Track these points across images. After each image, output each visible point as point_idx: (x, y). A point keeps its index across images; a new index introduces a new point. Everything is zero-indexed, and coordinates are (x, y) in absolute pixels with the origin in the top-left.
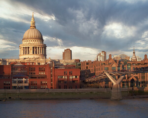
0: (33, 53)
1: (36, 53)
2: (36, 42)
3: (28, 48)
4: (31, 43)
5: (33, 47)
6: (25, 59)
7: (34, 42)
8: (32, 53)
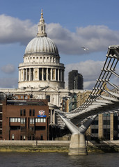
0: (40, 79)
1: (45, 79)
2: (45, 60)
3: (32, 69)
4: (38, 61)
5: (40, 69)
6: (25, 88)
7: (42, 61)
8: (38, 79)
